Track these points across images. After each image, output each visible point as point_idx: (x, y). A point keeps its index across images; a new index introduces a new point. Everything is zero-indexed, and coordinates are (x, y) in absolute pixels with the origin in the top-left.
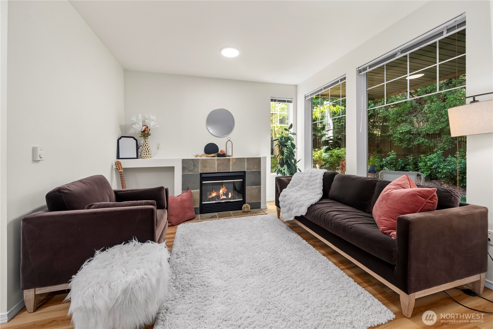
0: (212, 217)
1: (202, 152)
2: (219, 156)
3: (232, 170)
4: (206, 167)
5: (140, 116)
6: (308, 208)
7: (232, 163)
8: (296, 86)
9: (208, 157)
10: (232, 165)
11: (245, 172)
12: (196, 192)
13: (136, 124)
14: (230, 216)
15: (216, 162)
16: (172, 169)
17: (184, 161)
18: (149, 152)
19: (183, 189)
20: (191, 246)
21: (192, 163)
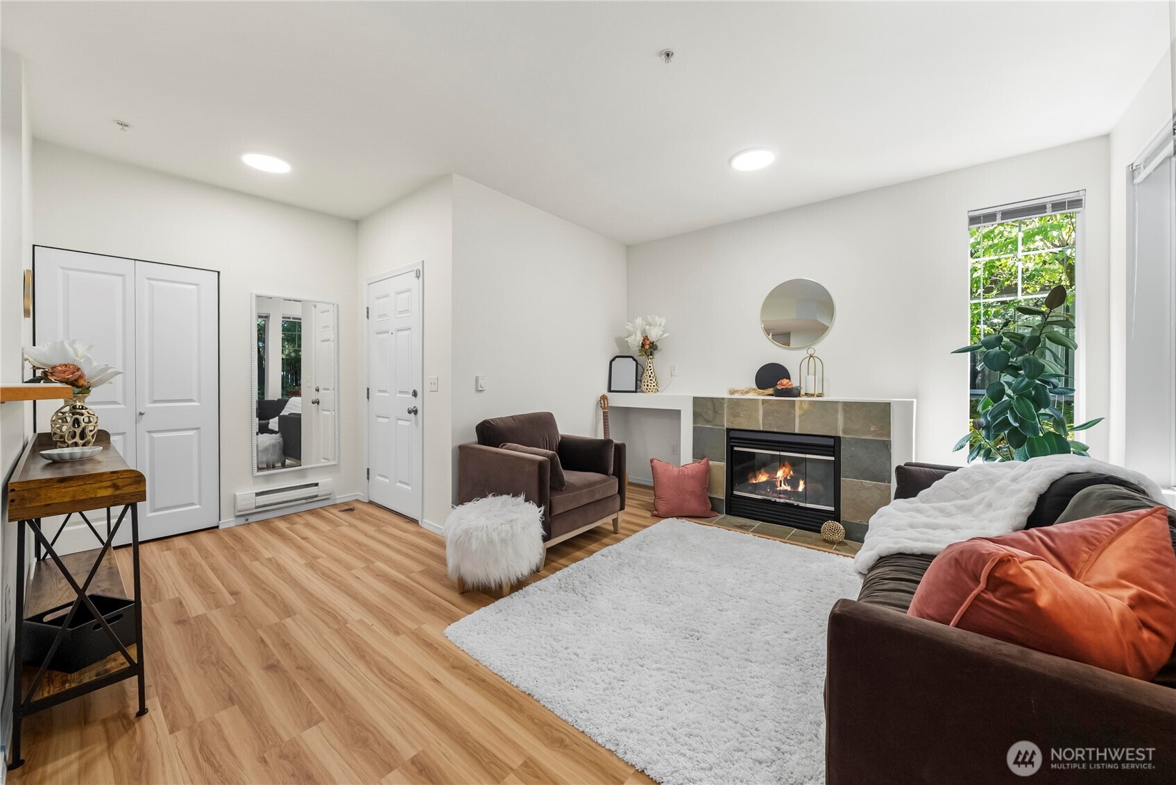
0: (740, 527)
2: (777, 393)
3: (800, 427)
4: (737, 416)
5: (639, 321)
7: (802, 412)
10: (800, 416)
11: (839, 437)
12: (719, 467)
13: (631, 335)
14: (778, 536)
15: (761, 407)
17: (697, 401)
18: (653, 382)
19: (695, 456)
21: (710, 405)
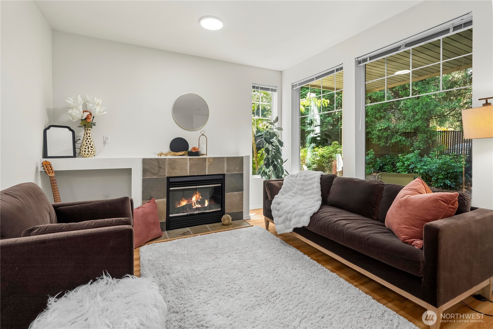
0: (184, 234)
1: (166, 149)
2: (191, 154)
3: (208, 171)
4: (175, 169)
5: (79, 98)
6: (311, 217)
7: (209, 163)
8: (281, 72)
9: (176, 155)
10: (208, 166)
11: (225, 174)
12: (162, 202)
13: (73, 108)
14: (206, 231)
15: (188, 162)
16: (129, 171)
17: (145, 162)
18: (93, 149)
19: (143, 199)
20: (168, 274)
21: (156, 164)
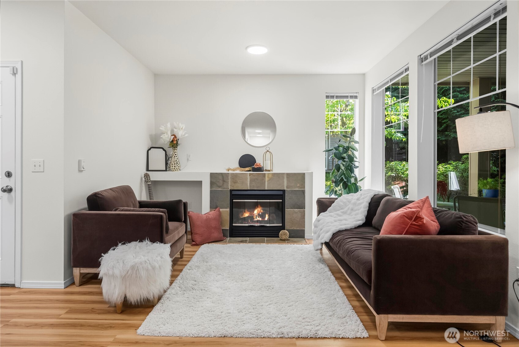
0: (242, 242)
1: (237, 165)
2: (254, 170)
3: (268, 187)
4: (236, 183)
5: (169, 125)
7: (268, 179)
8: (364, 74)
9: (242, 171)
10: (268, 181)
11: (285, 190)
12: (226, 211)
13: (165, 134)
14: (262, 242)
15: (249, 177)
16: (199, 183)
17: (212, 175)
18: (178, 164)
19: (211, 207)
21: (221, 177)
